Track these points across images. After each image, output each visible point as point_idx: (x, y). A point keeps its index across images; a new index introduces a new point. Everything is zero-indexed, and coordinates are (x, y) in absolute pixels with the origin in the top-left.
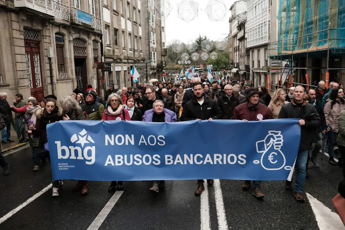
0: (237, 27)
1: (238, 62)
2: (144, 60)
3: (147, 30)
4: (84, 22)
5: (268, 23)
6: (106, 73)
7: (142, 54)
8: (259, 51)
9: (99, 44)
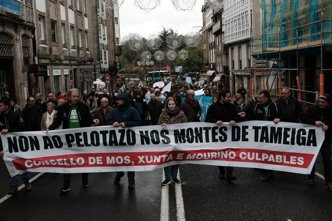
0: (212, 18)
1: (214, 62)
2: (91, 60)
3: (95, 22)
4: (10, 11)
5: (249, 13)
6: (41, 79)
7: (89, 53)
8: (240, 48)
9: (31, 40)
